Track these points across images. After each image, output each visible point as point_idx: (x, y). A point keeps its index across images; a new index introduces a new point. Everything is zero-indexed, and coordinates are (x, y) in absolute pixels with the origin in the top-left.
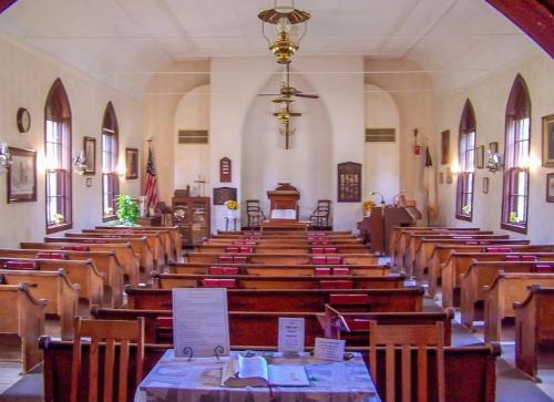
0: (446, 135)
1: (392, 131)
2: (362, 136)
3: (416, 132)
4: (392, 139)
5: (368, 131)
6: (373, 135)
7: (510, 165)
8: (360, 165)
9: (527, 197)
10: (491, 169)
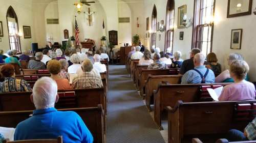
0: (148, 19)
1: (129, 18)
2: (117, 20)
3: (138, 19)
4: (129, 22)
5: (120, 19)
6: (121, 20)
7: (167, 29)
8: (117, 32)
9: (173, 41)
10: (161, 31)
